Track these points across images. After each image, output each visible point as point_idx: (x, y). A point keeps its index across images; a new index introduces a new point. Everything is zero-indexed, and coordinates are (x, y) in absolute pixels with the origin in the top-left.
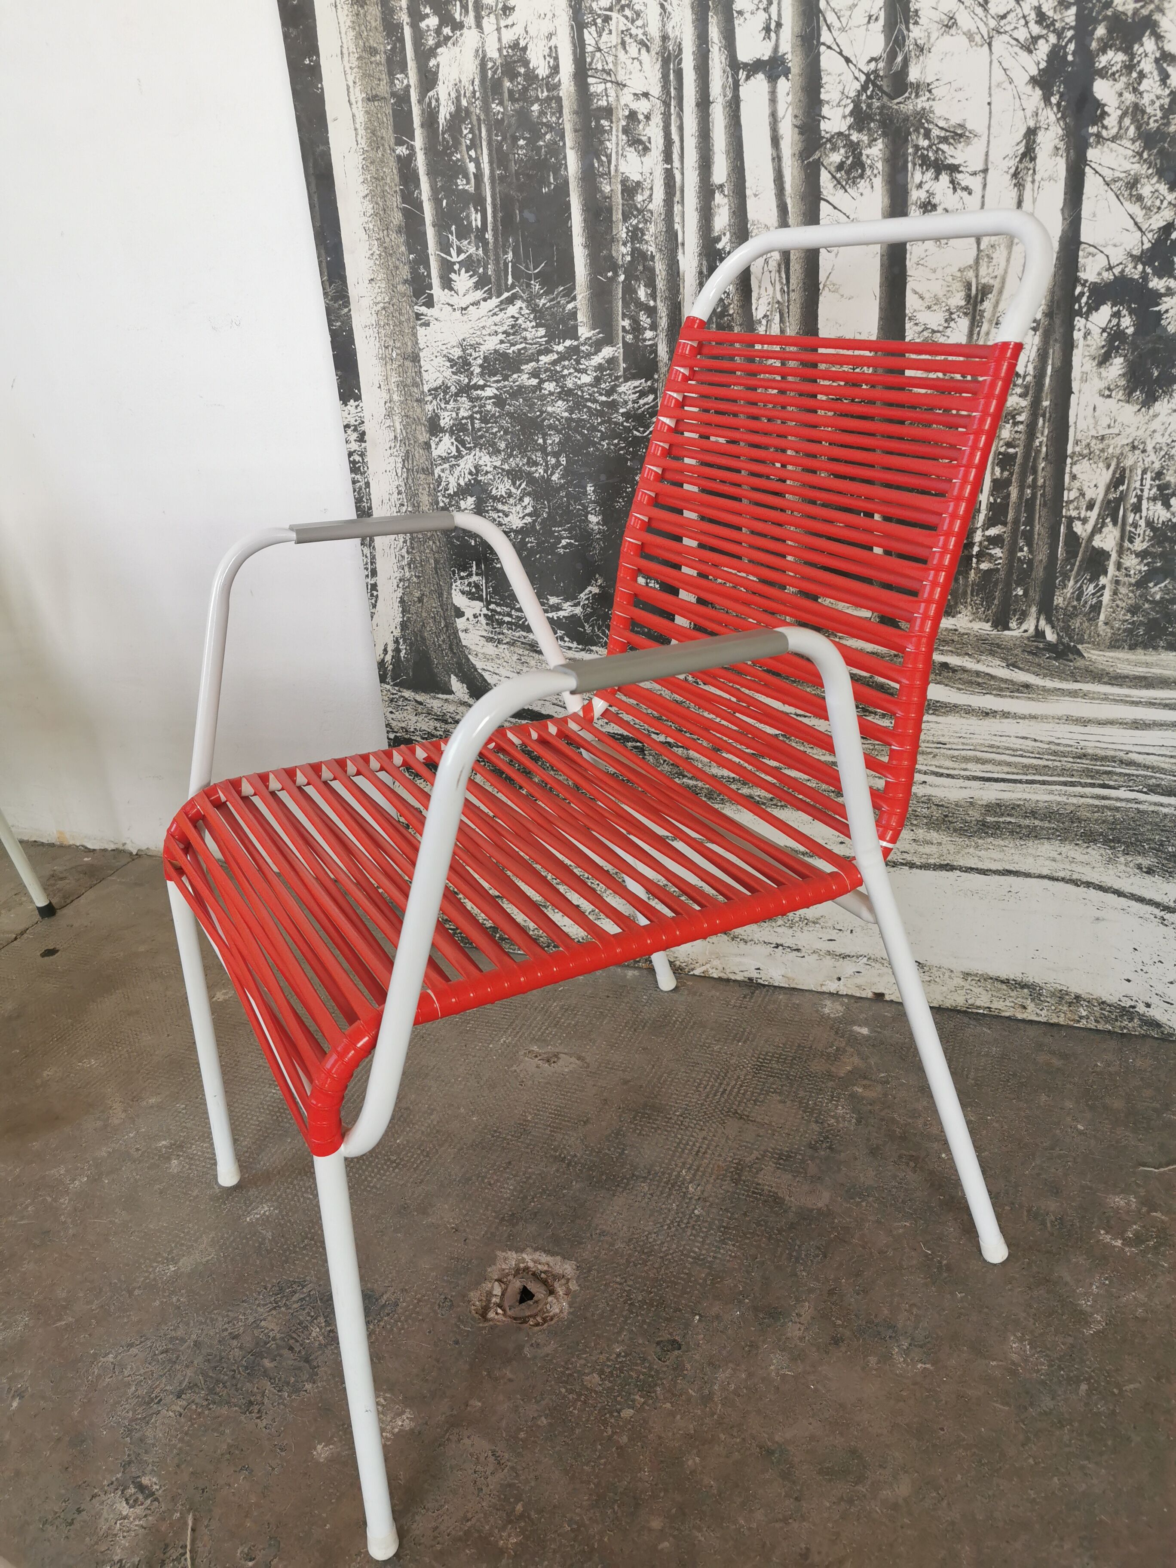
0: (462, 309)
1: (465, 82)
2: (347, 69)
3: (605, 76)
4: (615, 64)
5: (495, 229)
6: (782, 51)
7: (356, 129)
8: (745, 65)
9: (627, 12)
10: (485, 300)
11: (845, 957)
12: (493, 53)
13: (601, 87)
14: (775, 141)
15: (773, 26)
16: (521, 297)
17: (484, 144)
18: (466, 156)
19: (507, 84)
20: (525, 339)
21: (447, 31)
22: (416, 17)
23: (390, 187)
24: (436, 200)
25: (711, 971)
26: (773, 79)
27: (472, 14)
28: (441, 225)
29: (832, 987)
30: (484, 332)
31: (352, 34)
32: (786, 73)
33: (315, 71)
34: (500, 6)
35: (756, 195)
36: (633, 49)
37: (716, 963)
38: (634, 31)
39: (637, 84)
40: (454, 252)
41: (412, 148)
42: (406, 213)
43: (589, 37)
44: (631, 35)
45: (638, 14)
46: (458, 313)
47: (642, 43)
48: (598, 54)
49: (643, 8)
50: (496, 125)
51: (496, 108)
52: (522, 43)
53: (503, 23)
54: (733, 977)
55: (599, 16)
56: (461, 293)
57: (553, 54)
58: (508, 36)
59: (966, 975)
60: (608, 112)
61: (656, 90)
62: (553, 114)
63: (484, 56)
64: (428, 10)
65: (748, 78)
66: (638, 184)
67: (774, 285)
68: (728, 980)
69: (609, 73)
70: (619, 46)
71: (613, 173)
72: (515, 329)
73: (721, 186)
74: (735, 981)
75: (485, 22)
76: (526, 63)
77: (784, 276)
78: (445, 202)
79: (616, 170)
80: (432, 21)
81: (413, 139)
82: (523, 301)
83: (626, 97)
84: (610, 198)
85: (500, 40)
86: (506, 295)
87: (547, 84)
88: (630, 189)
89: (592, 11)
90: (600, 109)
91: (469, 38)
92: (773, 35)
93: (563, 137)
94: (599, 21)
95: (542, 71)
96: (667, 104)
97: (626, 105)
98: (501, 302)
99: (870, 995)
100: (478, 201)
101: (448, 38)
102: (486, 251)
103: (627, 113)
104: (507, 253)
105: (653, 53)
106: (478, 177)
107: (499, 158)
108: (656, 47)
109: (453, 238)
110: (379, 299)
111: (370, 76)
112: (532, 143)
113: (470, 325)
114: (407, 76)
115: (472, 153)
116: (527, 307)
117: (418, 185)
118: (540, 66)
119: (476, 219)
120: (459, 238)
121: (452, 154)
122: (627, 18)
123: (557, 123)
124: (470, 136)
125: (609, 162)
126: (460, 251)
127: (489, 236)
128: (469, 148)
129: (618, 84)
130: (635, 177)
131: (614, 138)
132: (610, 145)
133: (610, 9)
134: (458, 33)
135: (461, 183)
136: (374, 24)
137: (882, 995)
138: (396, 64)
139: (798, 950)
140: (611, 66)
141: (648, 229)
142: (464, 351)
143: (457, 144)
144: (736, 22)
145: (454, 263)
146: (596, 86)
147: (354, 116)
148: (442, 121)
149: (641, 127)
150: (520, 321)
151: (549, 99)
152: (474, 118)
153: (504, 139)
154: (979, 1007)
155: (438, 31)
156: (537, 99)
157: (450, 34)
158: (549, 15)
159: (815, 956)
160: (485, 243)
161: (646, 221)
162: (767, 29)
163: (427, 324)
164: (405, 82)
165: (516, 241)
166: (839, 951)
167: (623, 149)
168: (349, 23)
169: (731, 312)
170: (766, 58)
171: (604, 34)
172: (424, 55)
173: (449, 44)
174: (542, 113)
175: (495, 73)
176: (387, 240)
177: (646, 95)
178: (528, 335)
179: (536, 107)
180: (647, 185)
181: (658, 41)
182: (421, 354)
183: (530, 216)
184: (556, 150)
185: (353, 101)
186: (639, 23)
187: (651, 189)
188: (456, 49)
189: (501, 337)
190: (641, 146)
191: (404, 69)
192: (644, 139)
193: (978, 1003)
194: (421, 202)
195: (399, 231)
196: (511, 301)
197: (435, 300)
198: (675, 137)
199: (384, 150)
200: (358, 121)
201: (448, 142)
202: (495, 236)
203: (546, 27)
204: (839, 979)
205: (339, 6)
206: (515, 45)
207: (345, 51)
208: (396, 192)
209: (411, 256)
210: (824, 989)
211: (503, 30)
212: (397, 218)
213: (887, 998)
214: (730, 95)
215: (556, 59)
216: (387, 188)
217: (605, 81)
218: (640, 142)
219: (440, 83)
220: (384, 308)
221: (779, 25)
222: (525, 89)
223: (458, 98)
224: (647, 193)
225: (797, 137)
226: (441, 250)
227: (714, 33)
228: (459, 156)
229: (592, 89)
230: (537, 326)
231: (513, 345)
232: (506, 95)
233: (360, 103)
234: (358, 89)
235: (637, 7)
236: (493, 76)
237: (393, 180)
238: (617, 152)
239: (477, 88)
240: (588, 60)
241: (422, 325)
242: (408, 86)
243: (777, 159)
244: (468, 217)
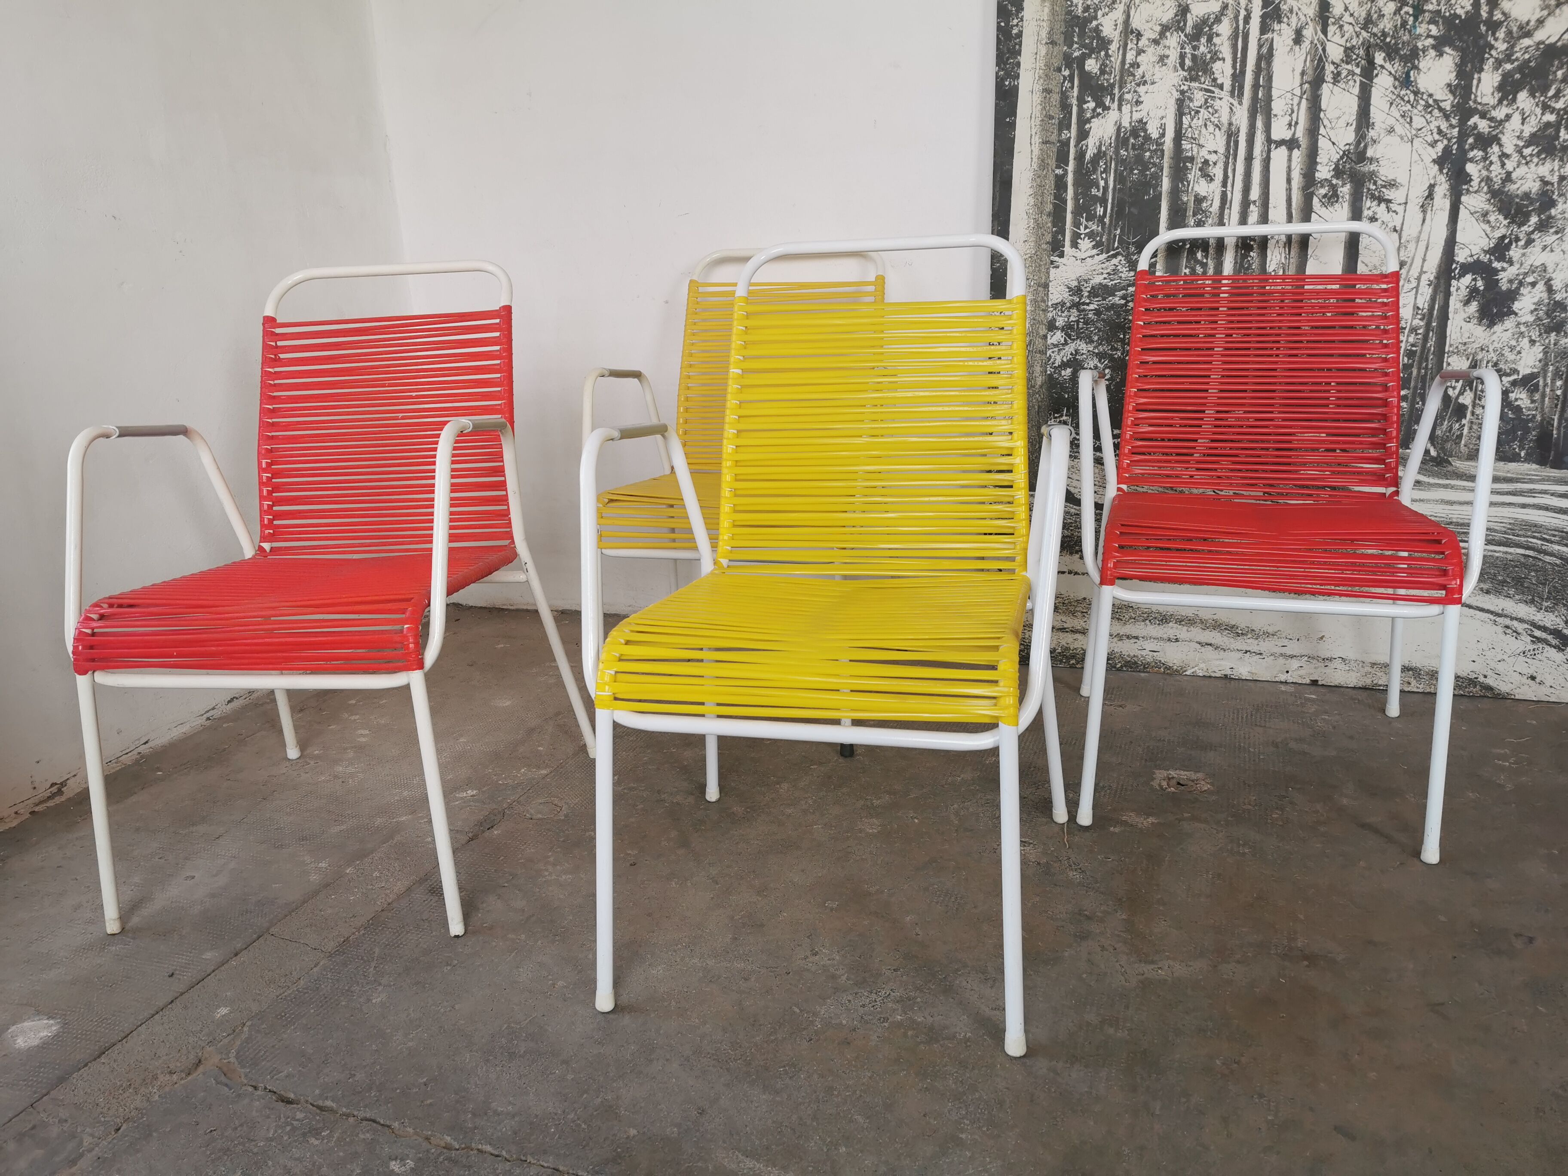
0: (1082, 259)
1: (1106, 138)
2: (1033, 126)
3: (1192, 141)
4: (1199, 135)
5: (1111, 216)
6: (1296, 136)
7: (1032, 158)
8: (1275, 142)
9: (1210, 109)
10: (1098, 255)
11: (1292, 657)
12: (1126, 123)
13: (1189, 146)
14: (1289, 181)
15: (1293, 123)
16: (1122, 254)
17: (1112, 171)
18: (1100, 177)
19: (1132, 141)
20: (1121, 277)
21: (1099, 110)
22: (1081, 101)
23: (1048, 191)
24: (1076, 199)
25: (1198, 671)
26: (1290, 149)
27: (1116, 103)
28: (1077, 213)
29: (1283, 677)
30: (1094, 273)
31: (1039, 107)
32: (1299, 147)
33: (1012, 126)
34: (1134, 100)
35: (1274, 207)
36: (1211, 128)
37: (1202, 665)
38: (1212, 119)
39: (1211, 145)
40: (1082, 228)
41: (1066, 171)
42: (1055, 206)
43: (1186, 120)
44: (1211, 121)
45: (1216, 111)
46: (1079, 261)
47: (1217, 126)
48: (1190, 129)
49: (1219, 108)
50: (1120, 161)
51: (1123, 152)
52: (1145, 120)
53: (1134, 109)
54: (1213, 675)
55: (1193, 110)
56: (1083, 250)
57: (1163, 127)
58: (1136, 116)
59: (1373, 665)
60: (1192, 159)
61: (1222, 150)
62: (1157, 158)
63: (1120, 124)
64: (1089, 99)
65: (1276, 148)
66: (1205, 197)
67: (1281, 254)
68: (1210, 677)
69: (1195, 139)
70: (1203, 127)
71: (1190, 191)
72: (1115, 271)
73: (1255, 202)
74: (1215, 677)
75: (1124, 108)
76: (1145, 131)
77: (1287, 250)
78: (1081, 201)
79: (1192, 190)
80: (1092, 105)
81: (1067, 165)
82: (1123, 256)
83: (1204, 153)
84: (1186, 204)
85: (1131, 117)
86: (1112, 252)
87: (1157, 142)
88: (1199, 200)
89: (1189, 107)
90: (1187, 157)
91: (1113, 115)
92: (1293, 128)
93: (1162, 170)
94: (1193, 113)
95: (1155, 135)
96: (1227, 158)
97: (1203, 157)
98: (1108, 257)
99: (1308, 682)
100: (1103, 201)
101: (1099, 114)
102: (1103, 229)
103: (1203, 160)
104: (1117, 230)
105: (1222, 131)
106: (1106, 188)
107: (1120, 179)
108: (1225, 127)
109: (1083, 221)
110: (1028, 252)
111: (1046, 130)
112: (1142, 172)
113: (1085, 268)
114: (1070, 132)
115: (1104, 176)
116: (1125, 260)
117: (1066, 191)
118: (1153, 131)
119: (1100, 211)
120: (1087, 221)
121: (1091, 175)
122: (1209, 112)
123: (1160, 163)
124: (1104, 166)
125: (1189, 185)
126: (1086, 227)
127: (1107, 220)
128: (1102, 173)
129: (1199, 145)
130: (1203, 194)
131: (1193, 173)
132: (1190, 177)
133: (1201, 107)
134: (1106, 112)
135: (1094, 191)
136: (1054, 103)
137: (1317, 681)
138: (1064, 124)
139: (1261, 654)
140: (1196, 136)
141: (1207, 221)
142: (1079, 283)
143: (1095, 171)
144: (1273, 120)
145: (1082, 234)
146: (1186, 145)
147: (1032, 151)
148: (1087, 157)
149: (1210, 168)
150: (1119, 268)
151: (1155, 150)
152: (1108, 157)
153: (1125, 169)
154: (1380, 685)
155: (1094, 110)
156: (1149, 150)
157: (1101, 112)
158: (1164, 107)
159: (1272, 657)
160: (1104, 224)
161: (1207, 217)
162: (1290, 125)
163: (1057, 267)
164: (1068, 135)
165: (1124, 225)
166: (1289, 653)
167: (1198, 178)
168: (1039, 102)
169: (1253, 267)
170: (1288, 139)
171: (1195, 120)
172: (1083, 121)
173: (1099, 117)
174: (1151, 157)
175: (1125, 134)
176: (1040, 219)
177: (1216, 152)
178: (1123, 275)
179: (1148, 154)
180: (1210, 198)
181: (1226, 125)
182: (1050, 284)
183: (1135, 211)
184: (1157, 177)
185: (1033, 143)
186: (1216, 115)
187: (1212, 200)
188: (1104, 120)
189: (1105, 276)
190: (1210, 179)
191: (1069, 128)
192: (1212, 174)
193: (1380, 683)
194: (1066, 200)
195: (1049, 215)
196: (1115, 256)
197: (1065, 254)
198: (1230, 174)
199: (1048, 171)
200: (1034, 154)
201: (1089, 169)
202: (1111, 221)
203: (1161, 113)
204: (1287, 672)
205: (1034, 92)
206: (1141, 121)
207: (1033, 116)
208: (1051, 194)
209: (1054, 229)
210: (1277, 679)
211: (1134, 113)
212: (1049, 208)
213: (1320, 683)
214: (1265, 155)
215: (1164, 130)
216: (1046, 191)
217: (1192, 143)
218: (1209, 176)
219: (1090, 137)
220: (1030, 257)
221: (1297, 123)
222: (1143, 144)
223: (1100, 146)
224: (1209, 202)
225: (1301, 179)
226: (1074, 227)
227: (1259, 124)
228: (1095, 177)
229: (1184, 147)
230: (1130, 270)
231: (1112, 280)
232: (1130, 146)
233: (1037, 144)
234: (1037, 136)
235: (1216, 108)
236: (1124, 136)
237: (1050, 187)
238: (1194, 180)
239: (1113, 141)
240: (1183, 132)
241: (1053, 267)
242: (1070, 137)
243: (1289, 190)
244: (1095, 209)
